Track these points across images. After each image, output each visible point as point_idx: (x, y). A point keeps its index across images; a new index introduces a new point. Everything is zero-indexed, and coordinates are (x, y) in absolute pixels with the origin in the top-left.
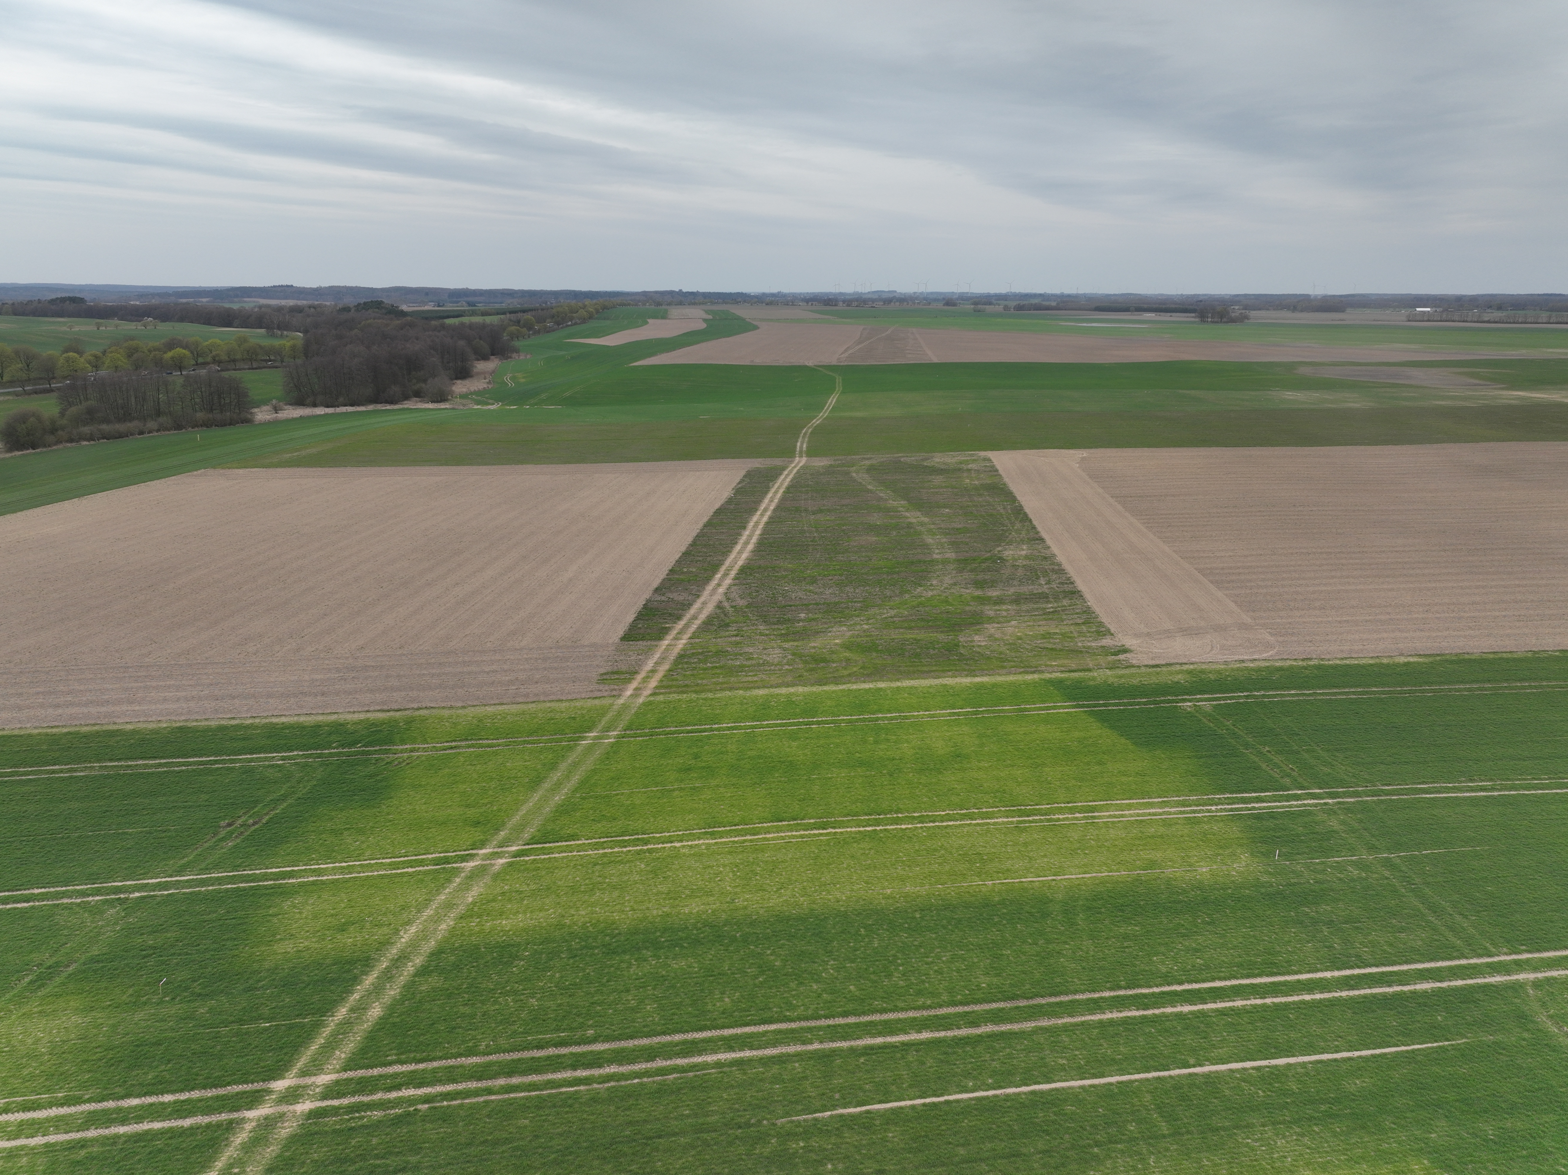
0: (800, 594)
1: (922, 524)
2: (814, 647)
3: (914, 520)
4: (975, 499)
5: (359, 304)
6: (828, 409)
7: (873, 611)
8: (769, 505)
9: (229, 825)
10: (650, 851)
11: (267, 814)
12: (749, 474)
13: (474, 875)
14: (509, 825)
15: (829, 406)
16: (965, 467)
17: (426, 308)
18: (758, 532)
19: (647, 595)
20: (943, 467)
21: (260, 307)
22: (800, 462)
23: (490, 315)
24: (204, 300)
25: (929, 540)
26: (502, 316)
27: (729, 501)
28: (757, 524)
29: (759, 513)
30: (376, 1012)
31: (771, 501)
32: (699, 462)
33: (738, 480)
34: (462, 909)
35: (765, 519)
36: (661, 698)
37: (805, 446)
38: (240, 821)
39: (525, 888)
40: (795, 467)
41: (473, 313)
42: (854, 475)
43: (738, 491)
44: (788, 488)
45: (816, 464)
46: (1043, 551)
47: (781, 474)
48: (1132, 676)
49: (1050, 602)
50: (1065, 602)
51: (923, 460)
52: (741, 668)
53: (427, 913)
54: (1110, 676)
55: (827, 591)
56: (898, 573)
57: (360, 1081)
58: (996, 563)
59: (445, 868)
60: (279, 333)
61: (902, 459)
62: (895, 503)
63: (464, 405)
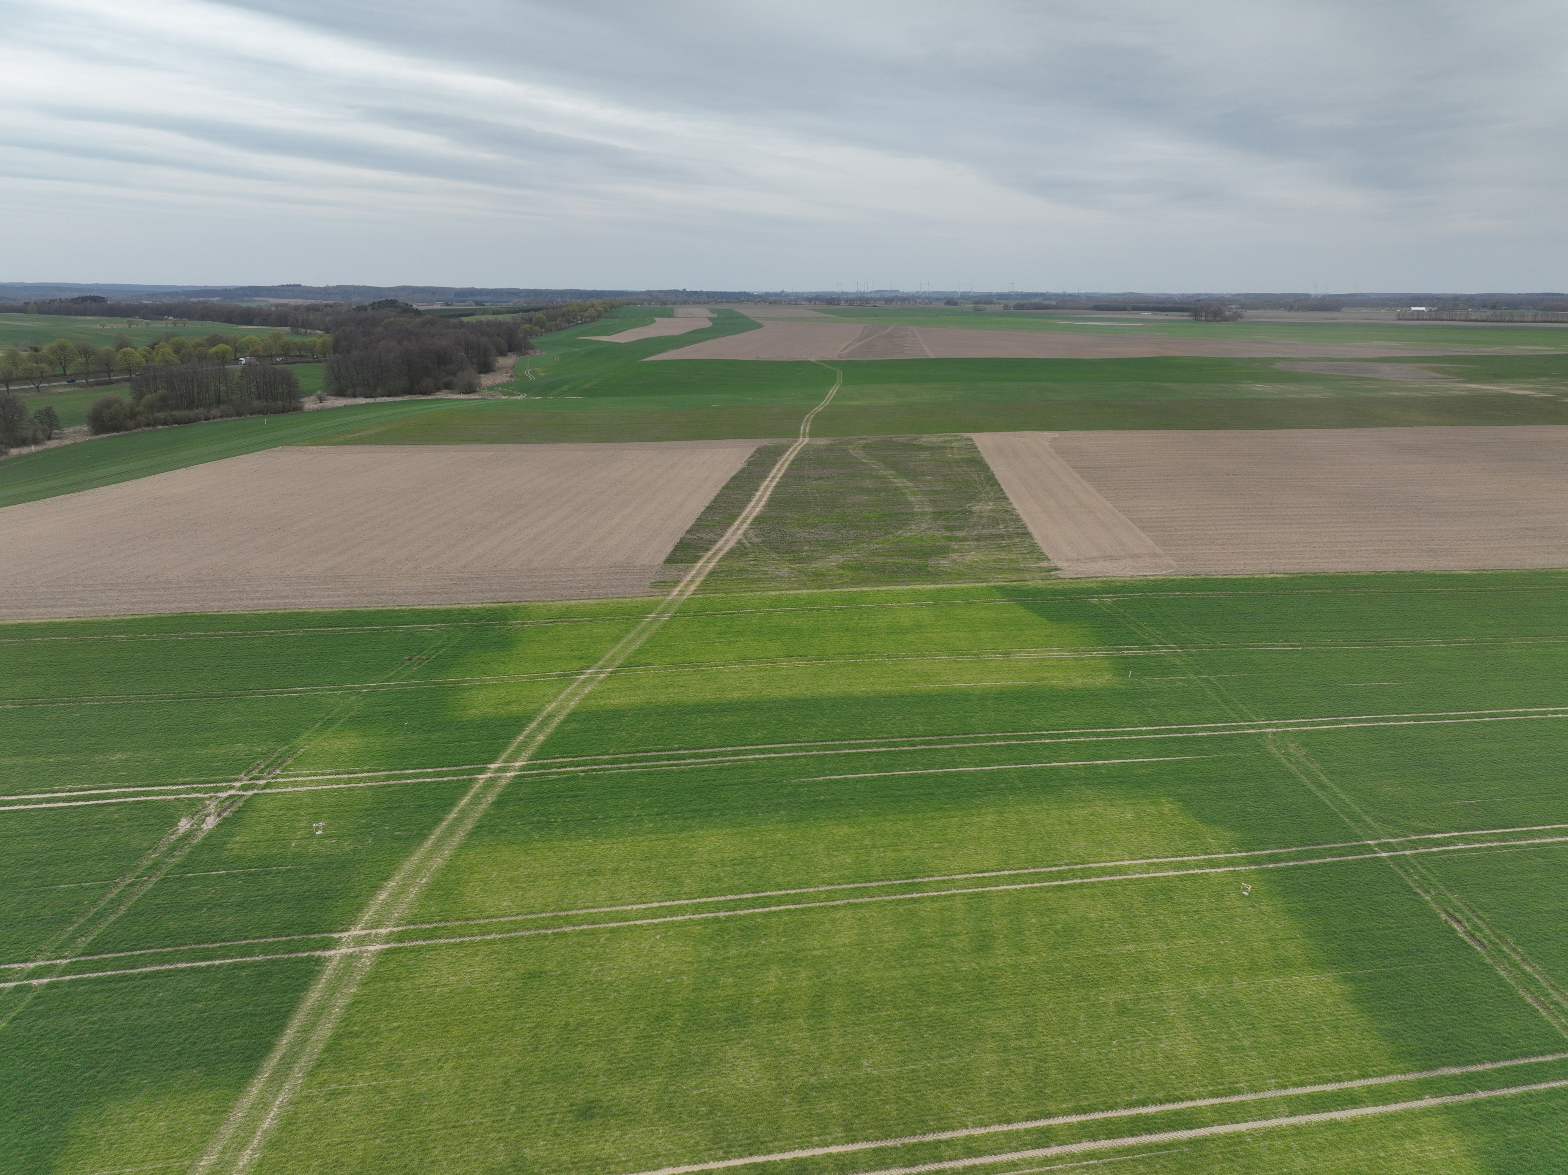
0: (804, 535)
1: (907, 488)
2: (815, 567)
3: (900, 485)
4: (955, 469)
6: (828, 399)
7: (862, 546)
8: (777, 473)
9: (410, 659)
10: (703, 671)
11: (433, 655)
12: (759, 451)
13: (586, 681)
14: (603, 660)
15: (830, 397)
16: (948, 445)
17: (437, 307)
18: (768, 493)
19: (681, 535)
20: (929, 445)
22: (803, 441)
23: (501, 314)
25: (912, 499)
26: (514, 315)
27: (743, 470)
28: (767, 487)
29: (768, 479)
30: (541, 738)
31: (779, 470)
32: (714, 441)
33: (750, 455)
35: (774, 484)
36: (700, 596)
37: (808, 429)
38: (417, 657)
39: (622, 687)
40: (799, 445)
42: (851, 451)
43: (749, 463)
44: (793, 461)
45: (818, 443)
46: (1005, 506)
47: (787, 451)
48: (1058, 584)
49: (1005, 540)
50: (1016, 540)
51: (912, 440)
52: (759, 580)
53: (560, 698)
54: (1040, 584)
55: (826, 533)
56: (884, 521)
57: (541, 764)
58: (966, 514)
59: (566, 678)
60: (303, 330)
61: (894, 439)
62: (885, 473)
63: (492, 396)
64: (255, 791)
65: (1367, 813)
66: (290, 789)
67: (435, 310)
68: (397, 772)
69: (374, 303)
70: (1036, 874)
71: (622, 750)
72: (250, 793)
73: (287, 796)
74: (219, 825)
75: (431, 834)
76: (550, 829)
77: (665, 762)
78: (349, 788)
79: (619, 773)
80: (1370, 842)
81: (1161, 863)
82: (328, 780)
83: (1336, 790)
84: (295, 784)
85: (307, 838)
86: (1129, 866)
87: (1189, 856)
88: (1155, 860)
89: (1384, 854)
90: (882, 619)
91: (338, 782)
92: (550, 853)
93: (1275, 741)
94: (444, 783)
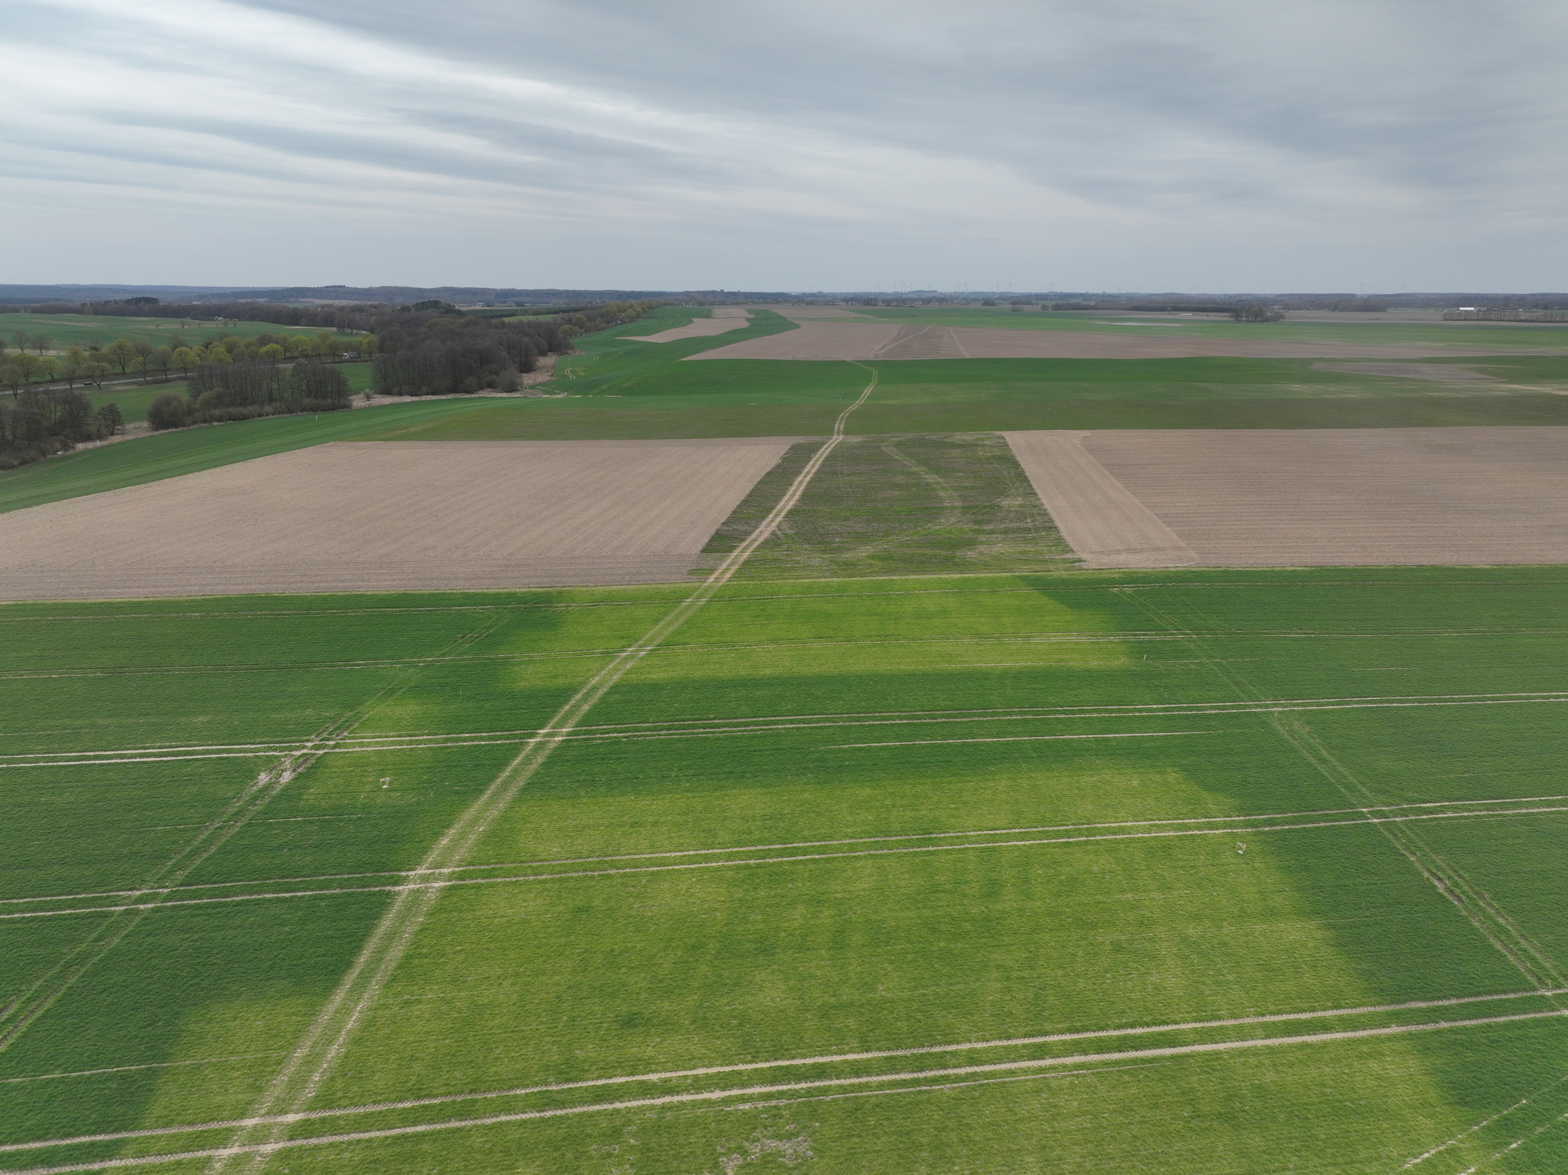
0: (836, 527)
1: (938, 483)
2: (846, 557)
3: (931, 481)
4: (986, 466)
6: (863, 397)
7: (892, 537)
8: (811, 470)
9: (463, 637)
10: (737, 650)
11: (484, 633)
12: (793, 448)
13: (627, 658)
14: (644, 639)
15: (865, 395)
16: (981, 443)
17: (478, 307)
18: (802, 488)
19: (718, 526)
20: (961, 443)
21: (322, 307)
22: (837, 439)
23: (542, 314)
24: (262, 300)
25: (942, 494)
26: (554, 316)
27: (778, 466)
28: (801, 483)
29: (802, 475)
30: (586, 708)
31: (813, 466)
32: (750, 438)
33: (785, 452)
34: (625, 670)
35: (808, 479)
36: (735, 583)
37: (842, 427)
38: (469, 635)
39: (660, 663)
40: (833, 442)
42: (884, 448)
43: (784, 459)
44: (827, 458)
45: (851, 441)
46: (1034, 501)
47: (821, 448)
48: (1081, 574)
49: (1032, 533)
50: (1043, 534)
51: (945, 437)
52: (791, 569)
53: (603, 672)
54: (1064, 574)
55: (857, 525)
56: (914, 515)
57: (586, 730)
58: (994, 509)
59: (609, 655)
60: (349, 331)
61: (927, 437)
62: (917, 469)
63: (534, 395)
64: (328, 750)
66: (356, 749)
67: (477, 311)
68: (453, 736)
69: (417, 304)
71: (662, 719)
72: (321, 752)
73: (355, 755)
74: (295, 779)
75: (487, 790)
77: (701, 730)
78: (410, 748)
79: (657, 739)
80: (1363, 810)
81: (1163, 824)
82: (392, 741)
83: (1336, 763)
84: (362, 745)
85: (377, 791)
86: (1133, 826)
87: (1189, 819)
88: (1157, 822)
89: (1375, 820)
90: (909, 605)
91: (400, 743)
93: (1280, 719)
94: (498, 745)
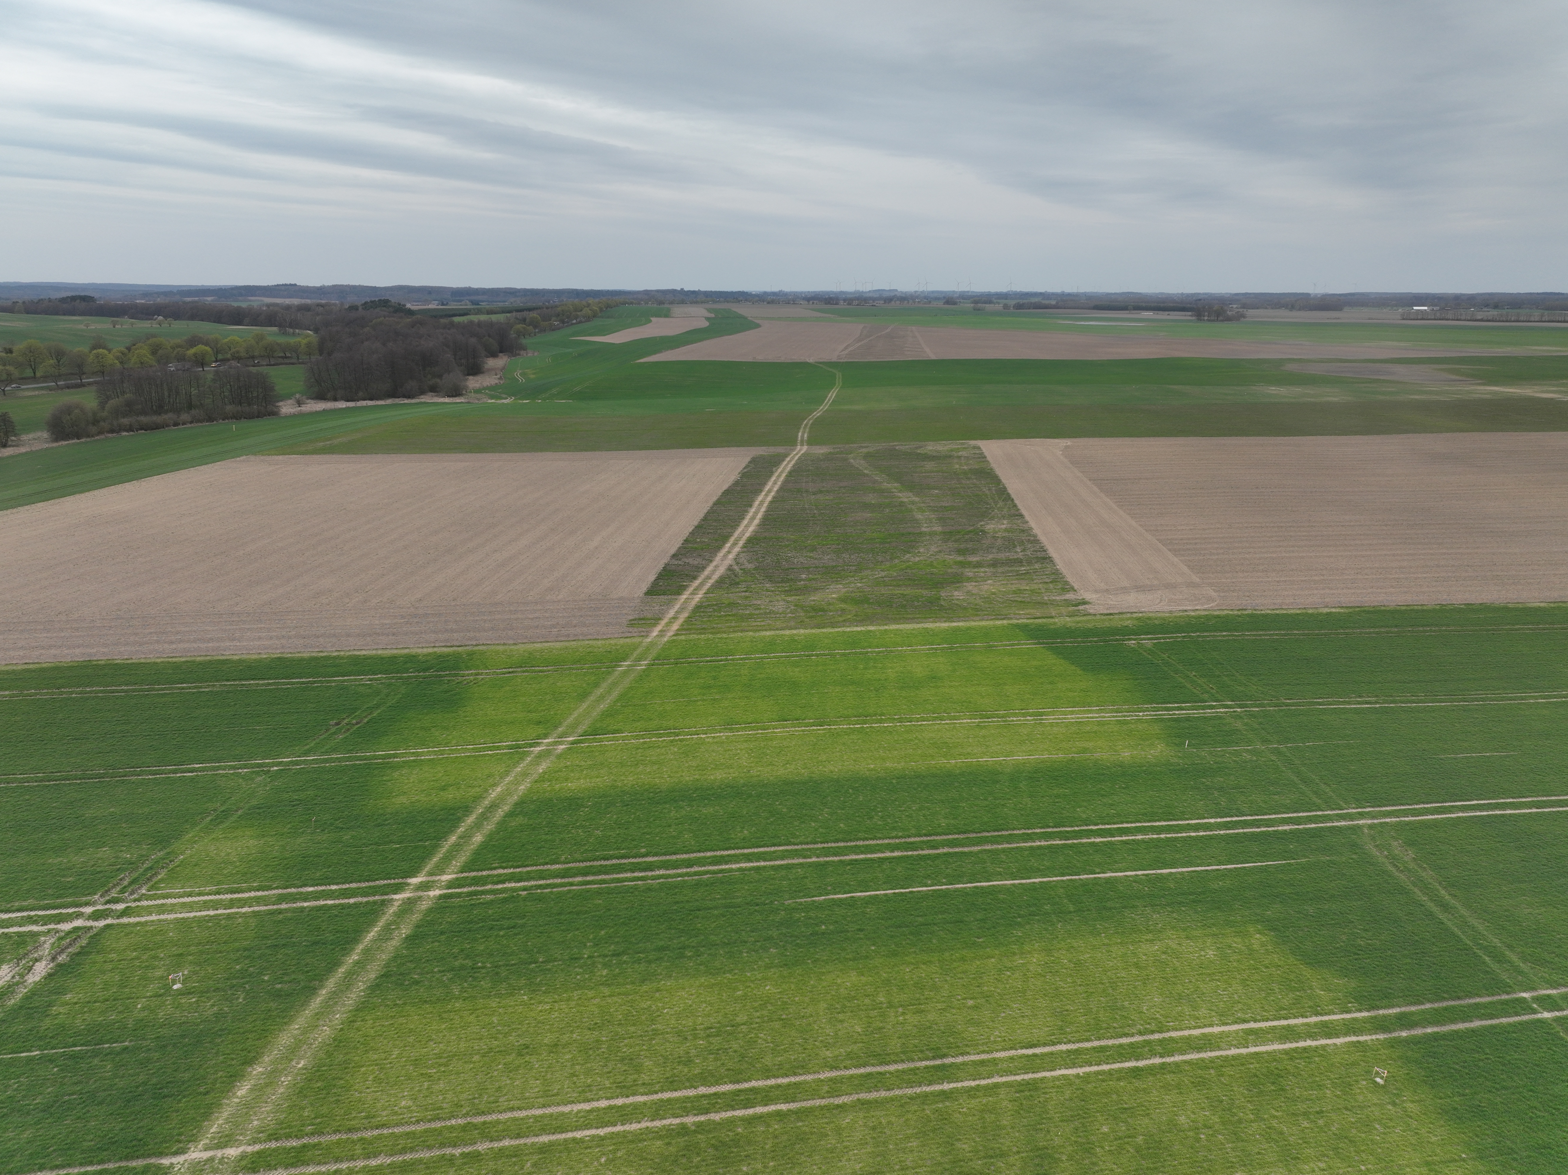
0: (801, 560)
1: (913, 503)
2: (814, 601)
3: (906, 500)
4: (963, 481)
5: (366, 303)
6: (828, 402)
7: (865, 573)
8: (773, 486)
9: (337, 724)
10: (681, 740)
11: (366, 717)
12: (753, 461)
13: (540, 756)
14: (565, 724)
15: (829, 400)
16: (956, 455)
17: (431, 306)
18: (764, 512)
19: (666, 560)
20: (935, 454)
21: (268, 305)
22: (801, 450)
23: (495, 313)
24: (209, 299)
25: (919, 516)
26: (508, 315)
27: (736, 483)
28: (762, 502)
29: (764, 493)
30: (478, 838)
31: (775, 483)
32: (706, 450)
33: (744, 465)
34: (535, 776)
35: (770, 498)
36: (683, 637)
37: (806, 436)
38: (346, 721)
39: (583, 763)
40: (797, 454)
41: (479, 312)
42: (852, 461)
43: (744, 475)
44: (790, 473)
45: (816, 452)
46: (1021, 524)
47: (783, 460)
48: (1088, 621)
49: (1024, 566)
50: (1037, 566)
51: (917, 448)
52: (751, 616)
53: (508, 779)
54: (1069, 622)
55: (826, 557)
56: (889, 543)
57: (474, 878)
58: (979, 535)
59: (517, 751)
60: (292, 331)
61: (897, 448)
62: (889, 486)
63: (478, 399)
64: (109, 921)
65: (1510, 947)
66: (154, 917)
67: (428, 310)
68: (293, 890)
70: (1102, 1049)
71: (577, 856)
72: (102, 923)
73: (147, 928)
74: (50, 976)
75: (322, 987)
76: (475, 979)
77: (629, 875)
78: (229, 914)
79: (569, 891)
80: (1524, 995)
81: (1261, 1029)
82: (205, 902)
83: (1464, 911)
84: (161, 909)
85: (160, 996)
86: (1222, 1035)
87: (1295, 1017)
88: (1252, 1025)
89: (1546, 1015)
90: (891, 668)
91: (215, 905)
92: (472, 1018)
93: (1373, 838)
94: (350, 906)
